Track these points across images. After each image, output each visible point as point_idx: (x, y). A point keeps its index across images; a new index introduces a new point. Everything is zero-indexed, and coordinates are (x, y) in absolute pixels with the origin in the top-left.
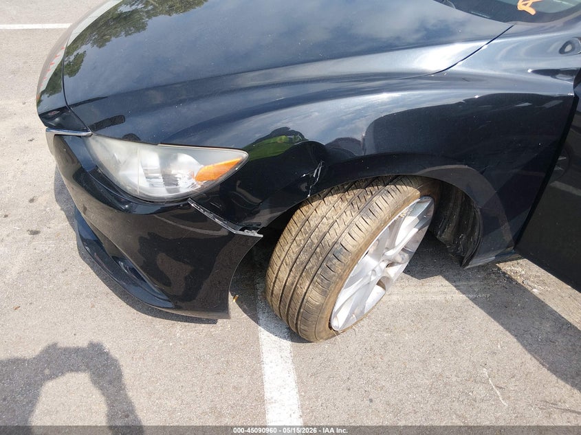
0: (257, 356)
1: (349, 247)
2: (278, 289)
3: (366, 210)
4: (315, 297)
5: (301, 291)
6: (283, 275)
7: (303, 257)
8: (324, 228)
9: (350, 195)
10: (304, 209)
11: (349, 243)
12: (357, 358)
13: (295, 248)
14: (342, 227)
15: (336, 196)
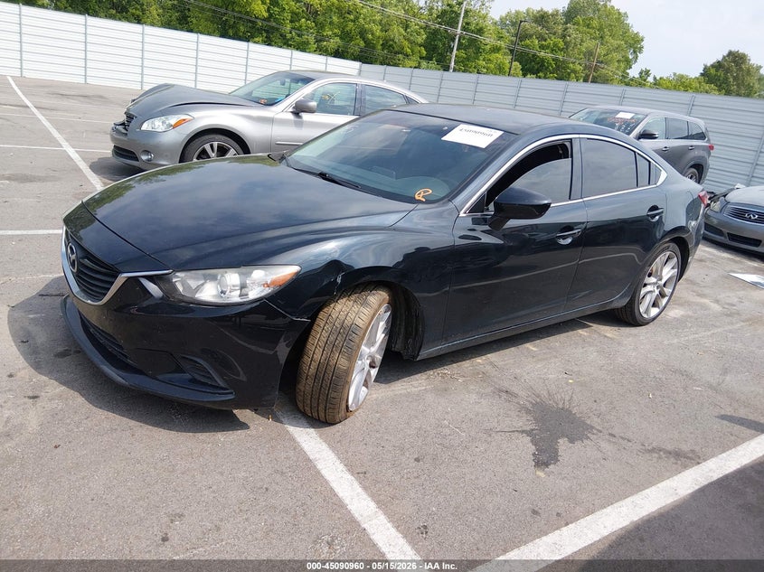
0: (293, 440)
1: (361, 325)
2: (313, 370)
3: (365, 304)
4: (343, 363)
5: (332, 362)
6: (318, 356)
7: (332, 338)
8: (342, 317)
9: (353, 297)
10: (325, 310)
11: (359, 322)
12: (365, 429)
13: (325, 334)
14: (354, 314)
15: (345, 300)
